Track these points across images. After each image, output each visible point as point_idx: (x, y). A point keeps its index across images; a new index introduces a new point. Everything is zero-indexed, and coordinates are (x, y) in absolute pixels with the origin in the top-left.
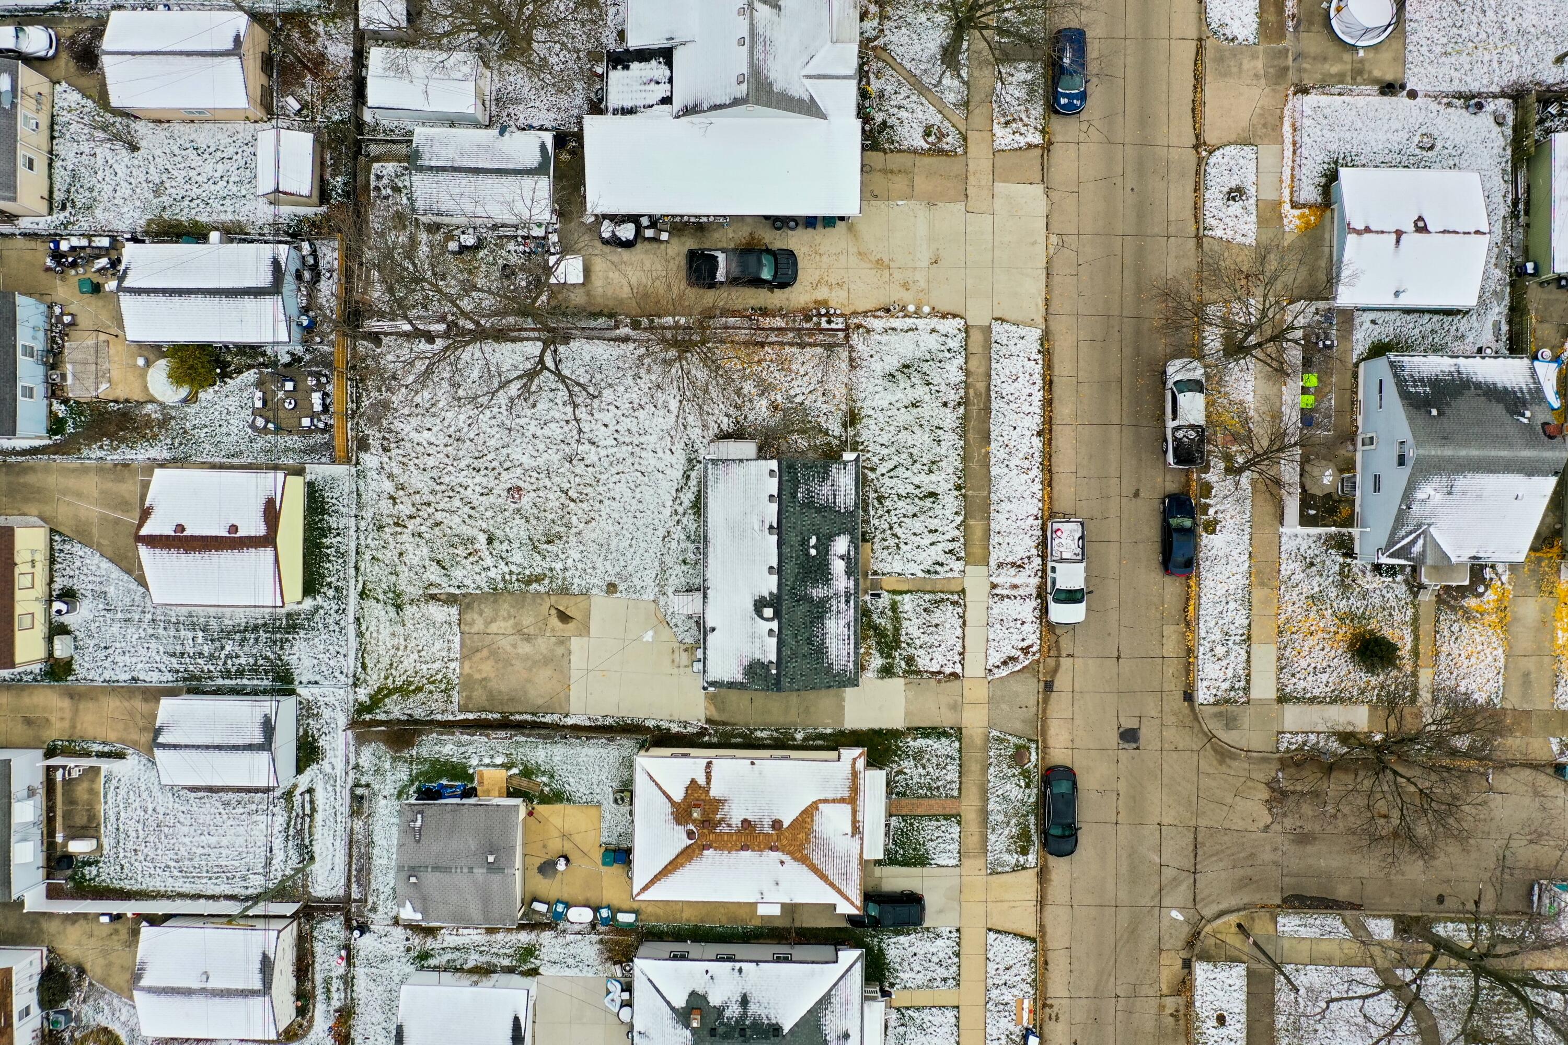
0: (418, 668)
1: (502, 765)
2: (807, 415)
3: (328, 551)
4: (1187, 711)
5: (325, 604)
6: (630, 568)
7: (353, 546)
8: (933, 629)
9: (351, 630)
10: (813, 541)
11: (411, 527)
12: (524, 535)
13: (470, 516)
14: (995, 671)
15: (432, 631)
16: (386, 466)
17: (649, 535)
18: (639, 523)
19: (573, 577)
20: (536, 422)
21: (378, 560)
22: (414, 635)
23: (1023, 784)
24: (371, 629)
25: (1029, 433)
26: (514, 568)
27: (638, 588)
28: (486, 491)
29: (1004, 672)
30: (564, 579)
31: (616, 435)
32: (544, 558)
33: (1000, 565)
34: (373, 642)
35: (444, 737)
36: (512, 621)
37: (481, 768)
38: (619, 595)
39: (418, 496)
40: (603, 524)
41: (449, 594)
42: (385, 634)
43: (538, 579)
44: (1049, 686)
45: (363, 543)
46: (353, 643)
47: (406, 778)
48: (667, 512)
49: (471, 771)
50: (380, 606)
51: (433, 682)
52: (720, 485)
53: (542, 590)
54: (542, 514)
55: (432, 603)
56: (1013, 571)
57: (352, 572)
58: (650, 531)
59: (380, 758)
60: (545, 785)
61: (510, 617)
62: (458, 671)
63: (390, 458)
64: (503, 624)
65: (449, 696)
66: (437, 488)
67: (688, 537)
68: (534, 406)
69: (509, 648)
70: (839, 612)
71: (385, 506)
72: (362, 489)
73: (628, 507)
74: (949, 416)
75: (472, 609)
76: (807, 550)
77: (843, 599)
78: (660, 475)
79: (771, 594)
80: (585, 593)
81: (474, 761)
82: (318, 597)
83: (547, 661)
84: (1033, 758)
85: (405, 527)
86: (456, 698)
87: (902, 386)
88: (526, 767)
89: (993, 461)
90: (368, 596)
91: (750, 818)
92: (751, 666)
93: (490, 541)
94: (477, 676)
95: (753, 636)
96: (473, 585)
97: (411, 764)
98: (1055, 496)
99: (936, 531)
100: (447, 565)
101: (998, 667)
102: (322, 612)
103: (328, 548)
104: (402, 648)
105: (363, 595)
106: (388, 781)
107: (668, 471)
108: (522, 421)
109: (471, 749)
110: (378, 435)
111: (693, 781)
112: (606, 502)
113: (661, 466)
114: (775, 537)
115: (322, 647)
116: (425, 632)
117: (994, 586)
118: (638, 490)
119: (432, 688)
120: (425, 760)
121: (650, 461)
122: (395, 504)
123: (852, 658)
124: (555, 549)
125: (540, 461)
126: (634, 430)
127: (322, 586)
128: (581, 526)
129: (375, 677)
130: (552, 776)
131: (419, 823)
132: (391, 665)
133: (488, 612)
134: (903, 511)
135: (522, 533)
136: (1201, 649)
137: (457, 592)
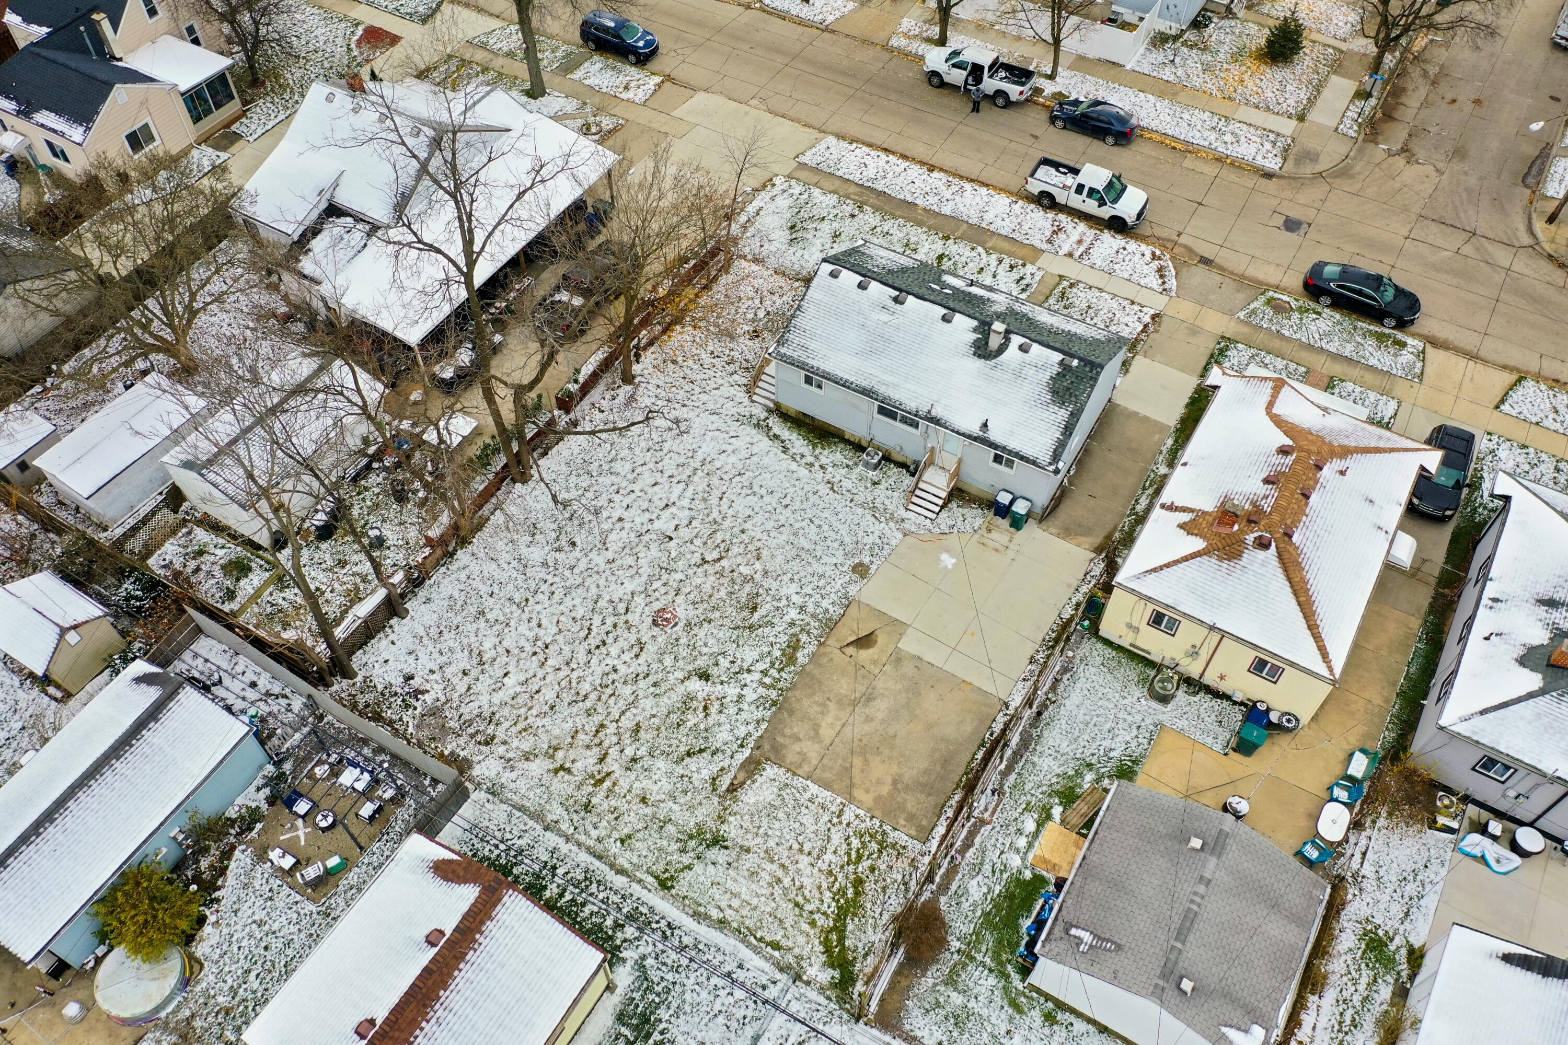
0: (825, 867)
1: (1040, 825)
3: (568, 897)
4: (1283, 182)
5: (642, 950)
6: (847, 540)
7: (584, 858)
9: (705, 933)
10: (934, 287)
11: (615, 767)
12: (724, 634)
13: (655, 685)
14: (1167, 286)
15: (781, 815)
17: (818, 501)
18: (797, 505)
19: (817, 604)
20: (595, 552)
21: (629, 837)
22: (771, 843)
23: (1314, 316)
24: (723, 905)
25: (925, 177)
26: (761, 666)
28: (636, 649)
29: (1172, 283)
30: (814, 616)
31: (675, 480)
32: (772, 625)
33: (1049, 241)
34: (744, 912)
35: (954, 887)
36: (832, 706)
37: (1030, 856)
38: (874, 567)
39: (581, 736)
40: (772, 543)
41: (743, 766)
42: (744, 888)
43: (794, 645)
44: (1206, 261)
45: (591, 843)
46: (728, 942)
47: (992, 981)
48: (803, 472)
49: (1028, 875)
50: (698, 868)
51: (859, 858)
52: (813, 345)
53: (812, 648)
54: (714, 601)
55: (740, 793)
56: (1062, 236)
57: (620, 881)
58: (813, 499)
59: (938, 1005)
60: (1098, 780)
61: (824, 705)
62: (862, 813)
64: (829, 719)
65: (893, 846)
66: (588, 704)
67: (848, 466)
68: (574, 544)
69: (867, 728)
70: (1031, 311)
71: (562, 786)
72: (516, 799)
73: (770, 508)
74: (866, 217)
75: (783, 746)
76: (942, 293)
78: (755, 459)
80: (848, 603)
81: (1015, 861)
82: (624, 954)
83: (914, 690)
84: (1286, 298)
85: (608, 774)
86: (901, 837)
88: (1058, 793)
89: (935, 208)
90: (672, 878)
92: (1054, 392)
93: (705, 676)
94: (885, 790)
95: (1018, 374)
96: (751, 728)
97: (972, 959)
98: (998, 184)
100: (701, 744)
101: (1164, 283)
102: (650, 962)
103: (561, 895)
104: (780, 873)
105: (665, 884)
106: (985, 1012)
107: (755, 449)
108: (582, 565)
109: (993, 855)
111: (1182, 526)
112: (747, 526)
113: (744, 454)
114: (911, 298)
115: (704, 994)
116: (777, 825)
117: (1070, 255)
118: (756, 488)
119: (866, 864)
120: (976, 933)
121: (730, 462)
122: (568, 771)
124: (768, 606)
125: (645, 571)
126: (682, 460)
127: (611, 938)
128: (758, 566)
129: (801, 940)
130: (1090, 766)
131: (1086, 936)
132: (797, 905)
133: (798, 728)
135: (721, 635)
136: (1220, 149)
137: (747, 752)
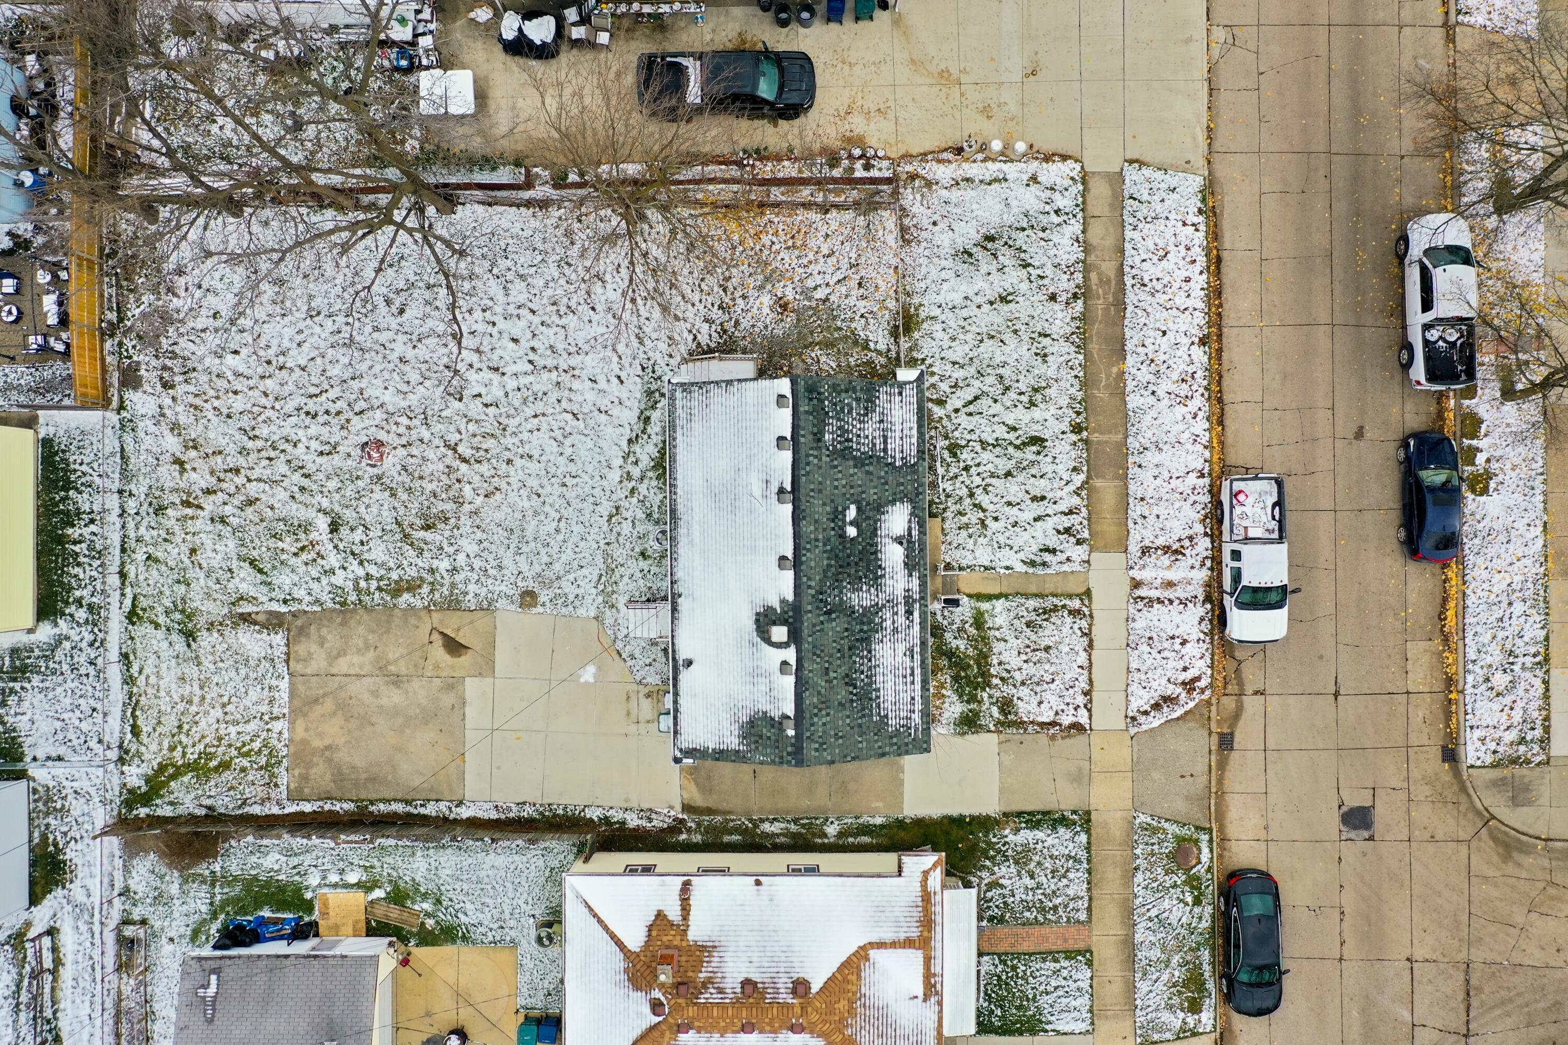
0: (222, 732)
1: (358, 885)
2: (835, 318)
3: (77, 548)
4: (1448, 777)
5: (72, 632)
6: (557, 567)
7: (115, 539)
8: (1043, 655)
9: (114, 673)
10: (852, 513)
11: (208, 507)
12: (388, 517)
13: (302, 489)
14: (1142, 719)
15: (243, 672)
16: (168, 412)
17: (587, 513)
18: (570, 494)
19: (466, 581)
20: (405, 338)
21: (157, 561)
22: (216, 679)
23: (1189, 899)
24: (147, 671)
25: (1186, 341)
26: (372, 570)
27: (571, 597)
28: (327, 448)
29: (1155, 721)
30: (453, 585)
31: (532, 356)
32: (421, 552)
33: (1145, 551)
34: (150, 691)
35: (265, 842)
36: (371, 655)
37: (325, 890)
38: (540, 609)
39: (219, 459)
40: (513, 497)
41: (270, 613)
42: (169, 679)
43: (412, 587)
44: (1226, 742)
45: (132, 534)
46: (118, 693)
47: (204, 909)
48: (615, 476)
49: (308, 895)
50: (160, 634)
51: (247, 754)
52: (696, 425)
53: (419, 603)
54: (417, 483)
55: (243, 627)
56: (1166, 560)
57: (114, 580)
58: (588, 506)
59: (162, 877)
60: (428, 915)
61: (367, 647)
62: (286, 735)
63: (174, 399)
64: (356, 659)
65: (273, 775)
66: (250, 444)
67: (649, 516)
68: (402, 311)
69: (367, 698)
70: (895, 631)
71: (167, 475)
72: (130, 447)
73: (552, 470)
74: (1060, 315)
75: (308, 635)
76: (842, 528)
77: (902, 609)
78: (603, 417)
79: (783, 602)
80: (487, 607)
81: (314, 880)
82: (61, 622)
83: (428, 717)
84: (1205, 856)
85: (199, 507)
86: (283, 779)
87: (984, 269)
88: (396, 887)
89: (1130, 385)
90: (140, 618)
91: (755, 977)
92: (752, 723)
93: (334, 527)
94: (317, 743)
95: (755, 674)
96: (308, 599)
97: (213, 885)
98: (1230, 438)
99: (1043, 498)
100: (267, 567)
101: (1146, 713)
102: (67, 645)
103: (75, 542)
104: (196, 700)
105: (133, 616)
106: (176, 915)
107: (615, 411)
108: (384, 337)
109: (308, 860)
110: (154, 362)
111: (660, 915)
112: (518, 462)
113: (604, 403)
114: (789, 507)
115: (68, 701)
116: (233, 674)
117: (1137, 584)
118: (568, 442)
119: (245, 763)
120: (235, 879)
121: (585, 394)
122: (183, 471)
123: (918, 706)
124: (438, 538)
125: (413, 400)
126: (560, 346)
127: (67, 603)
128: (479, 500)
129: (154, 747)
130: (439, 902)
131: (212, 990)
132: (180, 727)
133: (332, 637)
134: (990, 467)
135: (385, 513)
136: (1470, 678)
137: (283, 609)
